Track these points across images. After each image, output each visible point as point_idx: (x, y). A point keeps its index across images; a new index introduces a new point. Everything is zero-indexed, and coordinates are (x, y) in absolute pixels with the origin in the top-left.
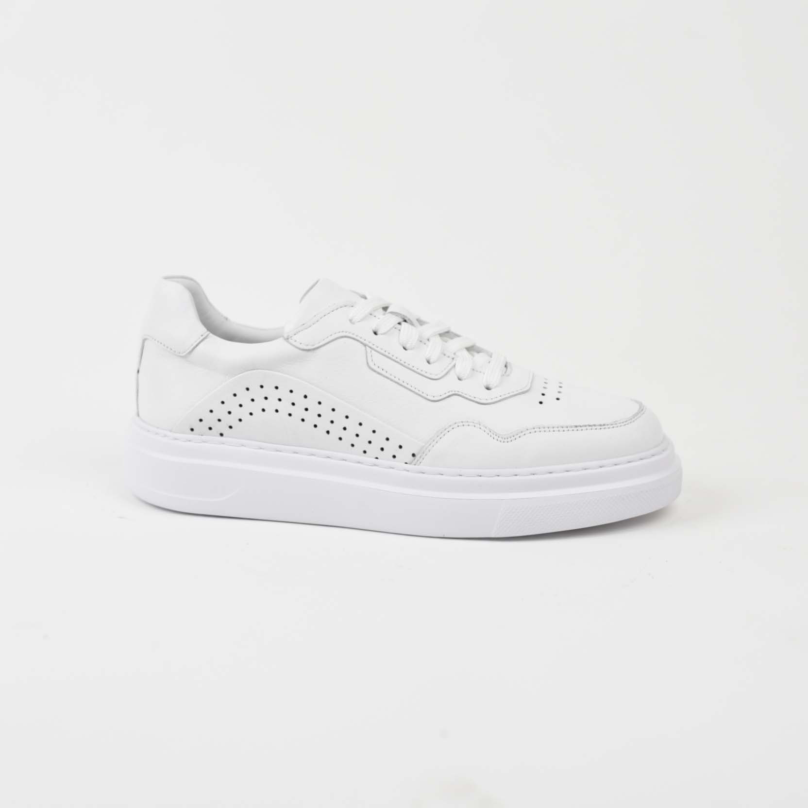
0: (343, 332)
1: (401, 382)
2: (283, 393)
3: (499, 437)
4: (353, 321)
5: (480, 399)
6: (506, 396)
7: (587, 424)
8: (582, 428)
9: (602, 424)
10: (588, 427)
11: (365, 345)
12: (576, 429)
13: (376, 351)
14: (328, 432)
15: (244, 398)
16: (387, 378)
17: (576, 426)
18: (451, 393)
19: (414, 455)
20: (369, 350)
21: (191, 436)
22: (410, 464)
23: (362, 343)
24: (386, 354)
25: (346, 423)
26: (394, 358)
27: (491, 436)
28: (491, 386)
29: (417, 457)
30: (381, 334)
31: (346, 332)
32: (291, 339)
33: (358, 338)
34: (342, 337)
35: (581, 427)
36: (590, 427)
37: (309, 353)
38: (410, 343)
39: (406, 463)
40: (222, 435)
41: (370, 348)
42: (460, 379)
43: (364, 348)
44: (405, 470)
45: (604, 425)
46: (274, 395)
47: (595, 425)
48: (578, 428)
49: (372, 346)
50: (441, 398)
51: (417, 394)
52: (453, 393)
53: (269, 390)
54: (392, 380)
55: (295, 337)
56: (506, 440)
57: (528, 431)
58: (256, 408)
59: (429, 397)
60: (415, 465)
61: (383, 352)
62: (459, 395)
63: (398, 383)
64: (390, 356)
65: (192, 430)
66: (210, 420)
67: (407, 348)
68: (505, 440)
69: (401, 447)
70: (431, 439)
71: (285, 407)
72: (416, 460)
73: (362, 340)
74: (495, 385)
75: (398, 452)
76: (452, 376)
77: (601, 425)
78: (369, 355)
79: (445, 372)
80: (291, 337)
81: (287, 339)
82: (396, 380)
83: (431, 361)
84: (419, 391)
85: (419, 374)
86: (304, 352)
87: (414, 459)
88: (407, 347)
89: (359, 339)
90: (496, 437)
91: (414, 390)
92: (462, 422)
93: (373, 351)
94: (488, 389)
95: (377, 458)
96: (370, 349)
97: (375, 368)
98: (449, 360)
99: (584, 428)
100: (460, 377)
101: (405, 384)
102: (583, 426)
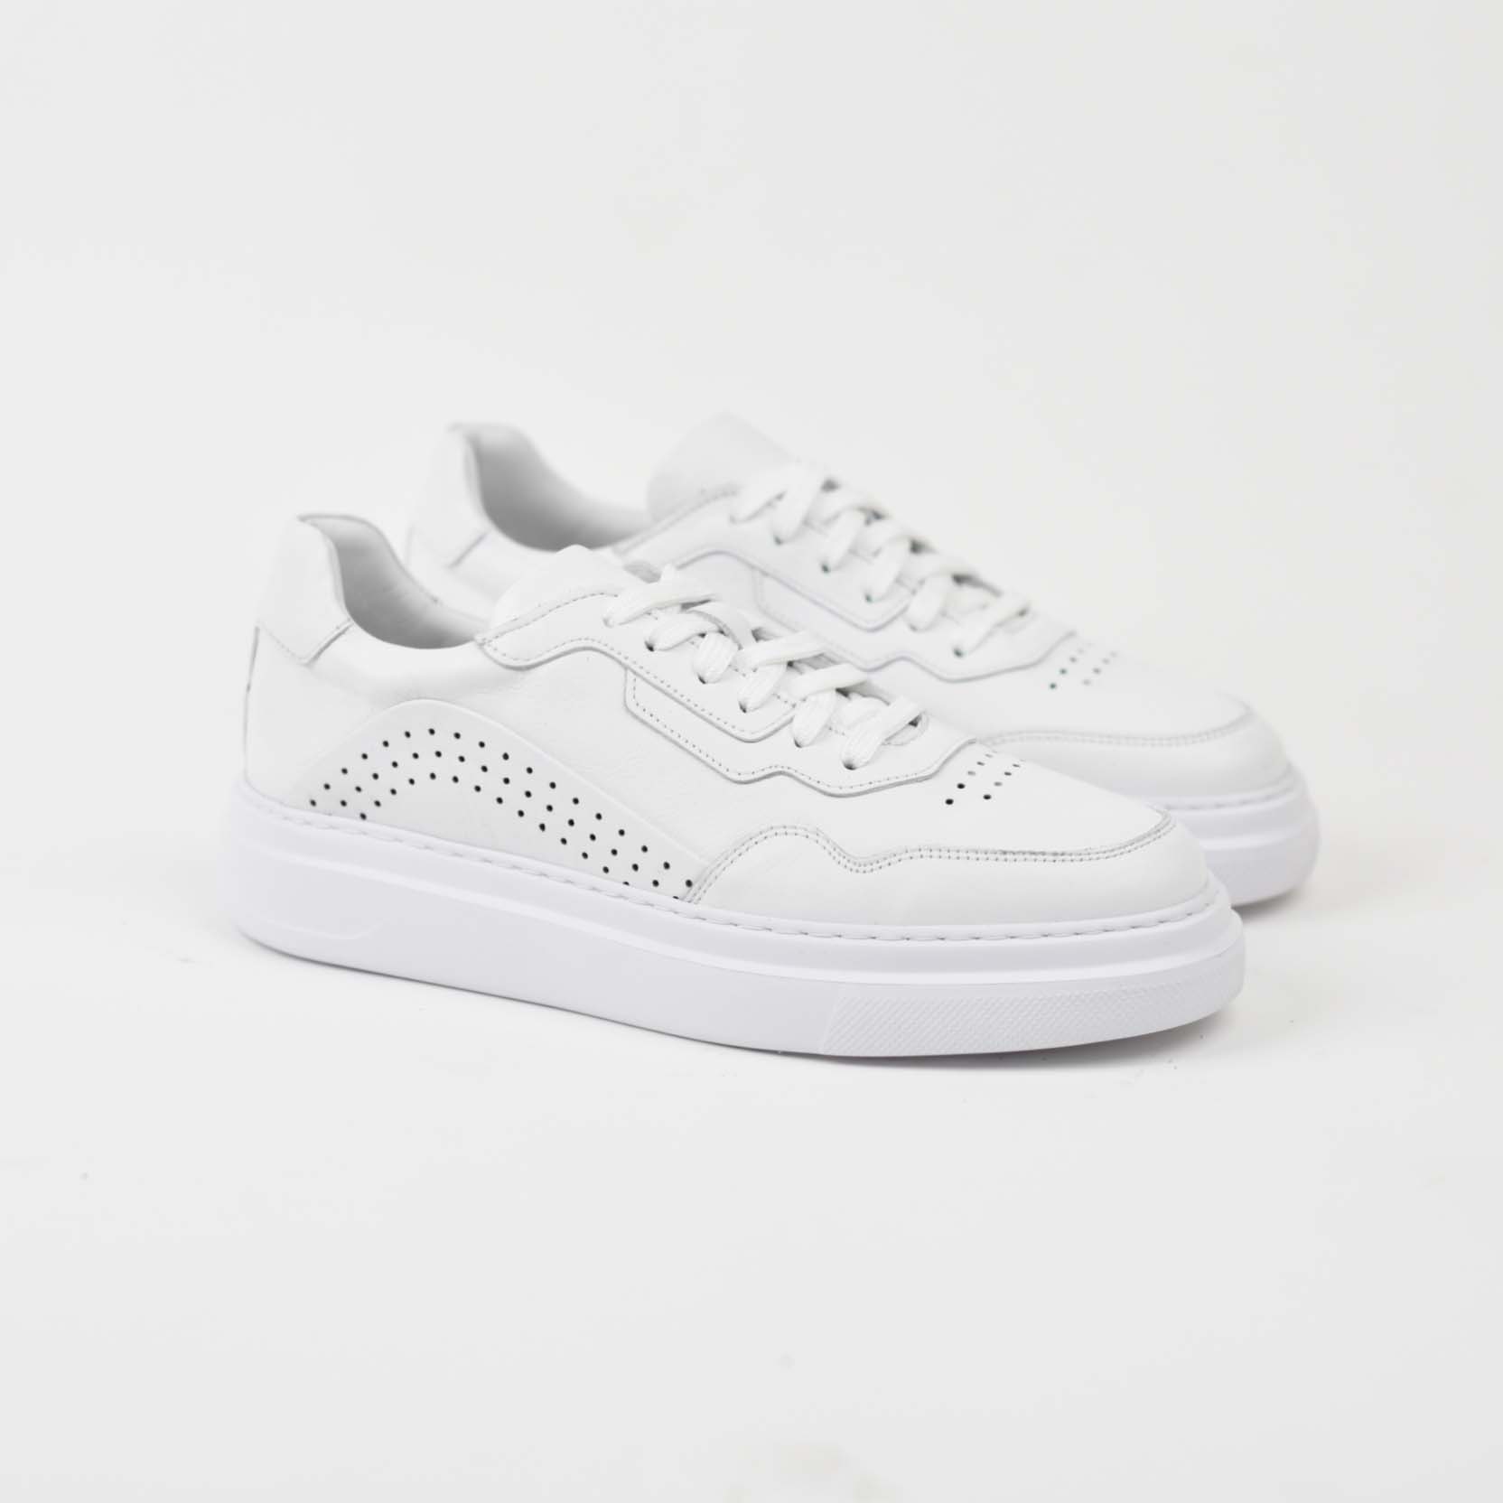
0: (586, 639)
1: (682, 742)
2: (467, 746)
3: (849, 861)
4: (611, 622)
5: (828, 786)
6: (883, 784)
7: (1027, 849)
8: (1016, 856)
9: (1059, 850)
10: (1027, 856)
11: (626, 668)
12: (1003, 857)
13: (644, 679)
14: (542, 827)
15: (401, 750)
16: (657, 731)
17: (1005, 853)
18: (774, 770)
19: (689, 883)
20: (631, 676)
21: (310, 814)
22: (682, 899)
23: (620, 663)
24: (663, 686)
25: (573, 812)
26: (676, 695)
27: (834, 858)
28: (855, 763)
29: (695, 886)
30: (660, 650)
31: (593, 640)
32: (489, 646)
33: (613, 653)
34: (585, 649)
35: (1014, 853)
36: (1033, 857)
37: (520, 675)
38: (712, 669)
39: (676, 898)
40: (363, 816)
41: (635, 673)
42: (798, 745)
43: (623, 671)
44: (671, 910)
45: (1063, 854)
46: (452, 749)
47: (1043, 854)
48: (1008, 856)
49: (638, 670)
50: (752, 777)
51: (708, 766)
52: (780, 769)
53: (443, 740)
54: (665, 737)
55: (495, 643)
56: (862, 868)
57: (908, 855)
58: (420, 770)
59: (729, 775)
60: (689, 902)
61: (657, 682)
62: (790, 775)
63: (676, 743)
64: (670, 691)
65: (313, 803)
66: (343, 787)
67: (706, 680)
68: (859, 869)
69: (667, 866)
70: (722, 854)
71: (469, 773)
72: (692, 892)
73: (621, 658)
74: (865, 760)
75: (662, 876)
76: (785, 737)
77: (1055, 854)
78: (630, 687)
79: (771, 729)
80: (490, 641)
81: (481, 645)
82: (674, 736)
83: (749, 706)
84: (713, 760)
85: (719, 728)
86: (512, 672)
87: (689, 892)
88: (706, 677)
89: (616, 656)
90: (844, 862)
91: (704, 758)
92: (785, 827)
93: (638, 680)
94: (850, 767)
95: (626, 883)
96: (634, 677)
97: (638, 711)
98: (788, 707)
99: (1021, 857)
100: (799, 742)
101: (688, 746)
102: (1019, 852)
